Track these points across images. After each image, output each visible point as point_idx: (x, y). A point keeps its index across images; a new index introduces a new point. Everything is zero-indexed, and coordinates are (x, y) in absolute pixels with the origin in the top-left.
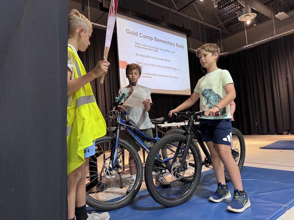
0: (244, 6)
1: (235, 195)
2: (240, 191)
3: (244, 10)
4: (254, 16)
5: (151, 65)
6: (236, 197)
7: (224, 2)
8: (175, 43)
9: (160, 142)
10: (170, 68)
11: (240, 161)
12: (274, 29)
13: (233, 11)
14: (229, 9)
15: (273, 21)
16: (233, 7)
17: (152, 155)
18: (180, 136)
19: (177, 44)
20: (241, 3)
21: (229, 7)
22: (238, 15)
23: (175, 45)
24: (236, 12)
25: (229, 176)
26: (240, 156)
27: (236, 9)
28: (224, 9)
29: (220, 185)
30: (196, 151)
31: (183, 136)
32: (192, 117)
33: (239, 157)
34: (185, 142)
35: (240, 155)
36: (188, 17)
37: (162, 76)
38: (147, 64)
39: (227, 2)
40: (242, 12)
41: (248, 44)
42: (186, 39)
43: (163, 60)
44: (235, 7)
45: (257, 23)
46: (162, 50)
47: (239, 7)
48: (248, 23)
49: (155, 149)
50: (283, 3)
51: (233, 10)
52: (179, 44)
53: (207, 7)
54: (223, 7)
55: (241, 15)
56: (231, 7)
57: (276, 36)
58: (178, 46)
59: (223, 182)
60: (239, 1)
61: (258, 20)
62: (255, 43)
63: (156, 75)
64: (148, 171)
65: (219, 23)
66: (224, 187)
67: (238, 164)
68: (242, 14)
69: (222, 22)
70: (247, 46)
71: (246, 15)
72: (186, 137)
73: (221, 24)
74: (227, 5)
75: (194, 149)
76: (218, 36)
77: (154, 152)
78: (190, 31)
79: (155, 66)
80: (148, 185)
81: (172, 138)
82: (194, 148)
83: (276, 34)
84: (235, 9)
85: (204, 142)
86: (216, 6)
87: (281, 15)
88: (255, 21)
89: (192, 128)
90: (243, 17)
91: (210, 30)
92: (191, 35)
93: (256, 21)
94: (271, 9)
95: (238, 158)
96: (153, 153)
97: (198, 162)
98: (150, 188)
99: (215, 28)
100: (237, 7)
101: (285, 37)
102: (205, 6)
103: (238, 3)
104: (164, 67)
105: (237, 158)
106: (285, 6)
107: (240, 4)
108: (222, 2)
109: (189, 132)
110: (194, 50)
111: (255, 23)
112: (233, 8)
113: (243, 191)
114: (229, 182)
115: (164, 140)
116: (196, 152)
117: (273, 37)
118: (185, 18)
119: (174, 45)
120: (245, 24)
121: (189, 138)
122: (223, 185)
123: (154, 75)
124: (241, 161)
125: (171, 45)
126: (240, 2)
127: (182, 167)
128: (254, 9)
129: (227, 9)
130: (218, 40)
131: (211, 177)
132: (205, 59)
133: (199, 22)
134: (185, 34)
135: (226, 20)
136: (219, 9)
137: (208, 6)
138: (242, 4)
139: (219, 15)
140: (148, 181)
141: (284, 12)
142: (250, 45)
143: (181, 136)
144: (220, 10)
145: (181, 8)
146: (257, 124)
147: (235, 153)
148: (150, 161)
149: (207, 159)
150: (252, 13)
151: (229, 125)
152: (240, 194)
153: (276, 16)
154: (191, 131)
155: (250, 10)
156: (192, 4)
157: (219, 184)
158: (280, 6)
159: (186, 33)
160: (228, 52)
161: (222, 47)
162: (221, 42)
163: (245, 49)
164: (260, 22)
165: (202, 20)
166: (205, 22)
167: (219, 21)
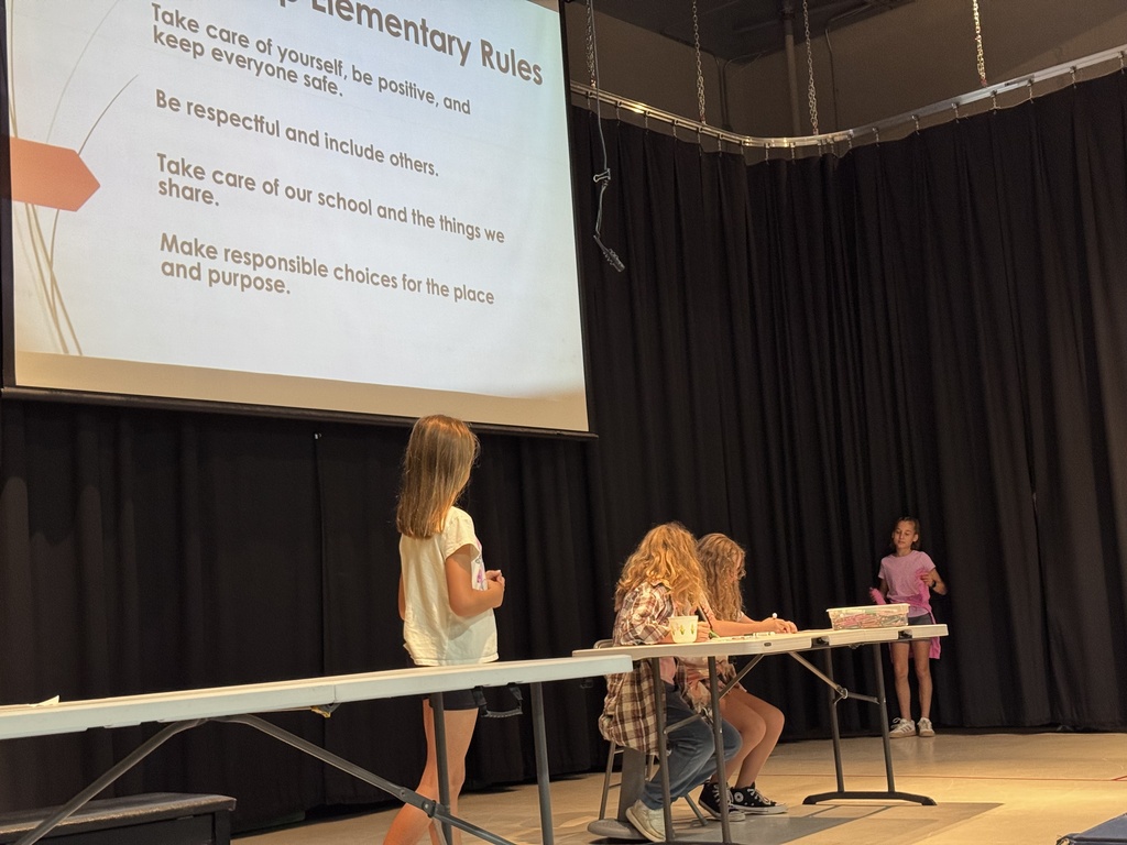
5: (281, 190)
8: (469, 33)
10: (429, 221)
19: (484, 43)
23: (476, 53)
37: (365, 277)
38: (250, 183)
41: (991, 80)
42: (557, 15)
43: (379, 155)
46: (367, 78)
52: (501, 47)
58: (493, 58)
62: (1039, 76)
63: (322, 270)
70: (984, 93)
76: (786, 8)
79: (315, 198)
104: (385, 212)
110: (612, 98)
119: (464, 54)
123: (301, 266)
125: (442, 49)
130: (790, 39)
142: (1001, 88)
160: (851, 131)
161: (812, 92)
162: (806, 57)
163: (966, 116)
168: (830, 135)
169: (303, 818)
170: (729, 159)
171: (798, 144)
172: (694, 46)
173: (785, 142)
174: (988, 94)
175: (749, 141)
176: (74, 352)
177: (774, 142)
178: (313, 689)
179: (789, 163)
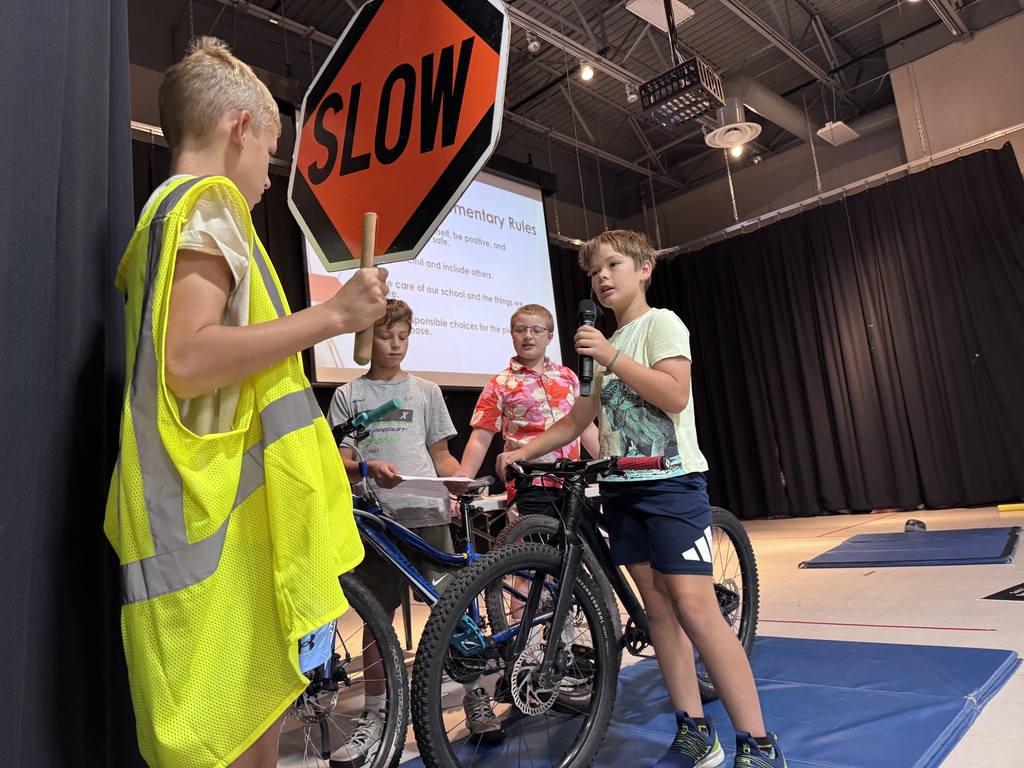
0: (723, 101)
1: (740, 753)
2: (756, 739)
3: (721, 113)
4: (753, 131)
5: (425, 289)
6: (744, 760)
7: (660, 85)
8: (503, 214)
9: (465, 579)
10: (490, 299)
11: (742, 621)
12: (817, 173)
13: (688, 115)
14: (676, 109)
15: (813, 148)
16: (688, 103)
17: (438, 634)
18: (538, 549)
19: (510, 218)
20: (712, 92)
21: (675, 101)
22: (703, 129)
23: (507, 223)
24: (698, 120)
25: (713, 679)
26: (744, 605)
27: (699, 109)
28: (662, 109)
29: (684, 722)
30: (594, 602)
31: (549, 551)
32: (577, 477)
33: (741, 606)
34: (557, 572)
35: (741, 601)
36: (542, 131)
37: (463, 326)
38: (412, 287)
39: (669, 88)
40: (715, 118)
41: (740, 221)
42: (541, 203)
43: (467, 271)
44: (695, 103)
45: (762, 154)
46: (460, 237)
47: (707, 104)
48: (737, 152)
49: (449, 607)
50: (838, 92)
51: (688, 111)
52: (517, 219)
53: (606, 100)
54: (656, 102)
55: (712, 128)
56: (681, 102)
57: (825, 195)
58: (514, 224)
59: (694, 708)
60: (705, 85)
62: (763, 217)
63: (445, 324)
64: (424, 695)
65: (645, 153)
66: (700, 727)
67: (737, 632)
68: (718, 126)
69: (655, 148)
70: (738, 226)
71: (730, 130)
72: (558, 553)
73: (652, 154)
74: (668, 97)
75: (590, 594)
76: (643, 193)
77: (444, 621)
78: (552, 177)
79: (440, 292)
80: (427, 747)
81: (510, 559)
82: (587, 590)
83: (825, 190)
84: (694, 108)
85: (623, 568)
86: (633, 98)
87: (834, 131)
88: (759, 149)
89: (577, 518)
90: (720, 135)
91: (615, 174)
92: (555, 192)
93: (761, 147)
94: (803, 109)
95: (738, 612)
96: (441, 623)
97: (605, 640)
98: (433, 759)
99: (634, 167)
100: (701, 102)
102: (599, 96)
103: (702, 91)
104: (471, 296)
105: (734, 613)
106: (843, 103)
107: (709, 94)
108: (652, 85)
109: (567, 532)
110: (567, 239)
111: (758, 155)
112: (689, 107)
113: (765, 735)
114: (712, 701)
115: (481, 569)
116: (596, 606)
117: (815, 199)
118: (536, 133)
119: (502, 223)
120: (726, 157)
121: (569, 557)
122: (695, 719)
123: (435, 322)
124: (745, 624)
125: (492, 222)
126: (708, 88)
127: (548, 666)
128: (753, 110)
129: (669, 107)
130: (644, 207)
131: (648, 686)
132: (613, 277)
133: (577, 144)
134: (537, 185)
135: (666, 143)
136: (645, 108)
137: (607, 95)
138: (716, 95)
139: (644, 126)
140: (427, 732)
141: (844, 122)
142: (745, 224)
143: (541, 549)
144: (648, 111)
145: (519, 100)
146: (783, 481)
147: (724, 597)
148: (430, 656)
149: (633, 625)
150: (746, 121)
151: (699, 501)
152: (756, 749)
153: (818, 133)
154: (573, 529)
155: (739, 114)
156: (555, 88)
157: (682, 719)
158: (830, 103)
159: (539, 183)
160: (676, 247)
163: (729, 236)
164: (772, 150)
165: (588, 141)
166: (600, 149)
167: (645, 146)
168: (666, 250)
172: (602, 213)
174: (740, 227)
176: (340, 366)
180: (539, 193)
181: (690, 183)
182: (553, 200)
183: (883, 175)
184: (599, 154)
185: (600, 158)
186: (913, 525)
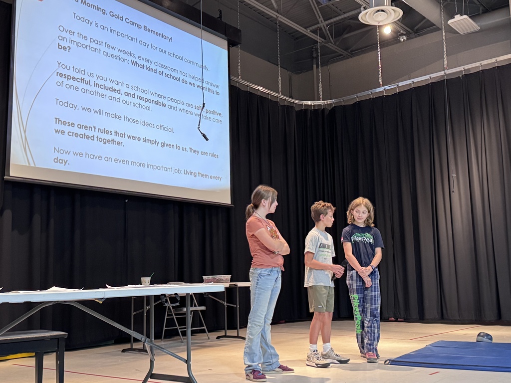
4: (397, 14)
12: (445, 53)
15: (444, 34)
41: (383, 86)
42: (227, 52)
45: (408, 34)
48: (387, 31)
57: (448, 72)
61: (412, 28)
62: (401, 84)
65: (317, 23)
69: (325, 20)
70: (381, 89)
71: (378, 11)
73: (323, 24)
76: (314, 55)
78: (237, 31)
83: (449, 68)
87: (461, 22)
88: (403, 29)
90: (371, 14)
92: (240, 44)
93: (407, 29)
99: (307, 32)
101: (468, 78)
110: (247, 83)
111: (404, 35)
117: (442, 73)
120: (378, 34)
130: (315, 66)
133: (262, 8)
134: (224, 36)
141: (469, 16)
142: (387, 87)
150: (392, 5)
153: (450, 22)
159: (226, 35)
160: (333, 100)
161: (320, 85)
162: (319, 72)
163: (374, 97)
164: (415, 33)
165: (272, 8)
166: (281, 14)
167: (318, 17)
168: (326, 101)
169: (113, 342)
170: (289, 108)
171: (314, 104)
172: (278, 65)
173: (309, 103)
174: (382, 90)
175: (297, 102)
176: (32, 165)
177: (305, 103)
178: (95, 292)
179: (311, 110)
180: (226, 43)
181: (352, 52)
182: (238, 50)
183: (493, 60)
184: (279, 19)
185: (280, 22)
186: (483, 336)
